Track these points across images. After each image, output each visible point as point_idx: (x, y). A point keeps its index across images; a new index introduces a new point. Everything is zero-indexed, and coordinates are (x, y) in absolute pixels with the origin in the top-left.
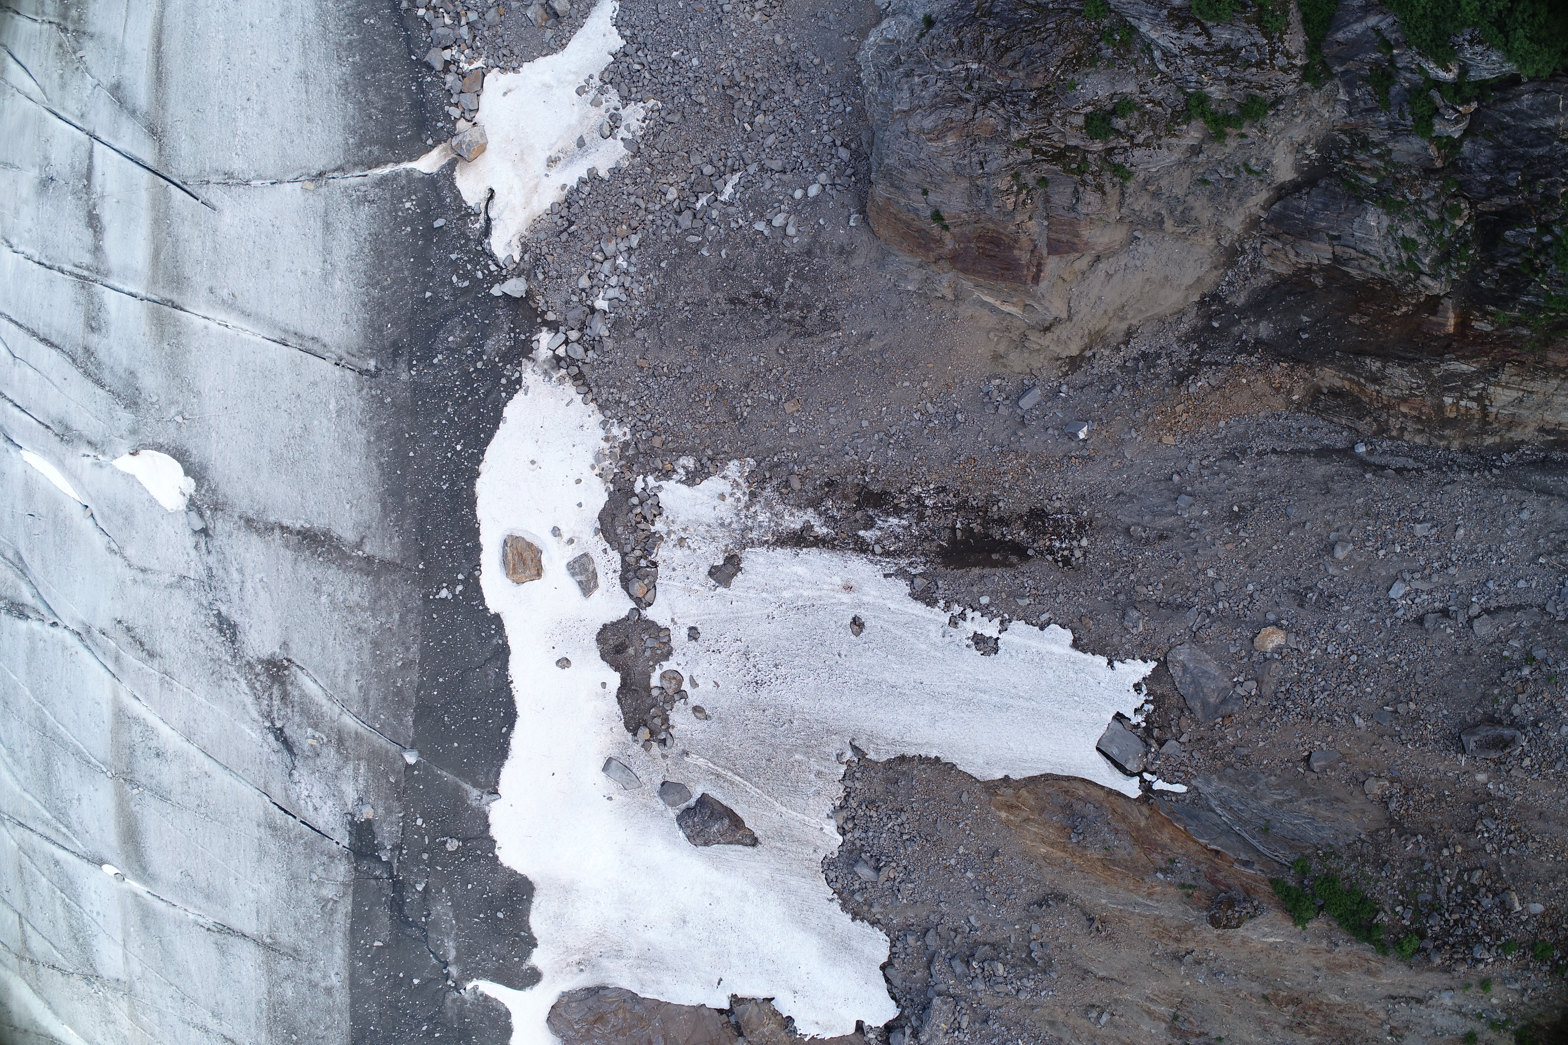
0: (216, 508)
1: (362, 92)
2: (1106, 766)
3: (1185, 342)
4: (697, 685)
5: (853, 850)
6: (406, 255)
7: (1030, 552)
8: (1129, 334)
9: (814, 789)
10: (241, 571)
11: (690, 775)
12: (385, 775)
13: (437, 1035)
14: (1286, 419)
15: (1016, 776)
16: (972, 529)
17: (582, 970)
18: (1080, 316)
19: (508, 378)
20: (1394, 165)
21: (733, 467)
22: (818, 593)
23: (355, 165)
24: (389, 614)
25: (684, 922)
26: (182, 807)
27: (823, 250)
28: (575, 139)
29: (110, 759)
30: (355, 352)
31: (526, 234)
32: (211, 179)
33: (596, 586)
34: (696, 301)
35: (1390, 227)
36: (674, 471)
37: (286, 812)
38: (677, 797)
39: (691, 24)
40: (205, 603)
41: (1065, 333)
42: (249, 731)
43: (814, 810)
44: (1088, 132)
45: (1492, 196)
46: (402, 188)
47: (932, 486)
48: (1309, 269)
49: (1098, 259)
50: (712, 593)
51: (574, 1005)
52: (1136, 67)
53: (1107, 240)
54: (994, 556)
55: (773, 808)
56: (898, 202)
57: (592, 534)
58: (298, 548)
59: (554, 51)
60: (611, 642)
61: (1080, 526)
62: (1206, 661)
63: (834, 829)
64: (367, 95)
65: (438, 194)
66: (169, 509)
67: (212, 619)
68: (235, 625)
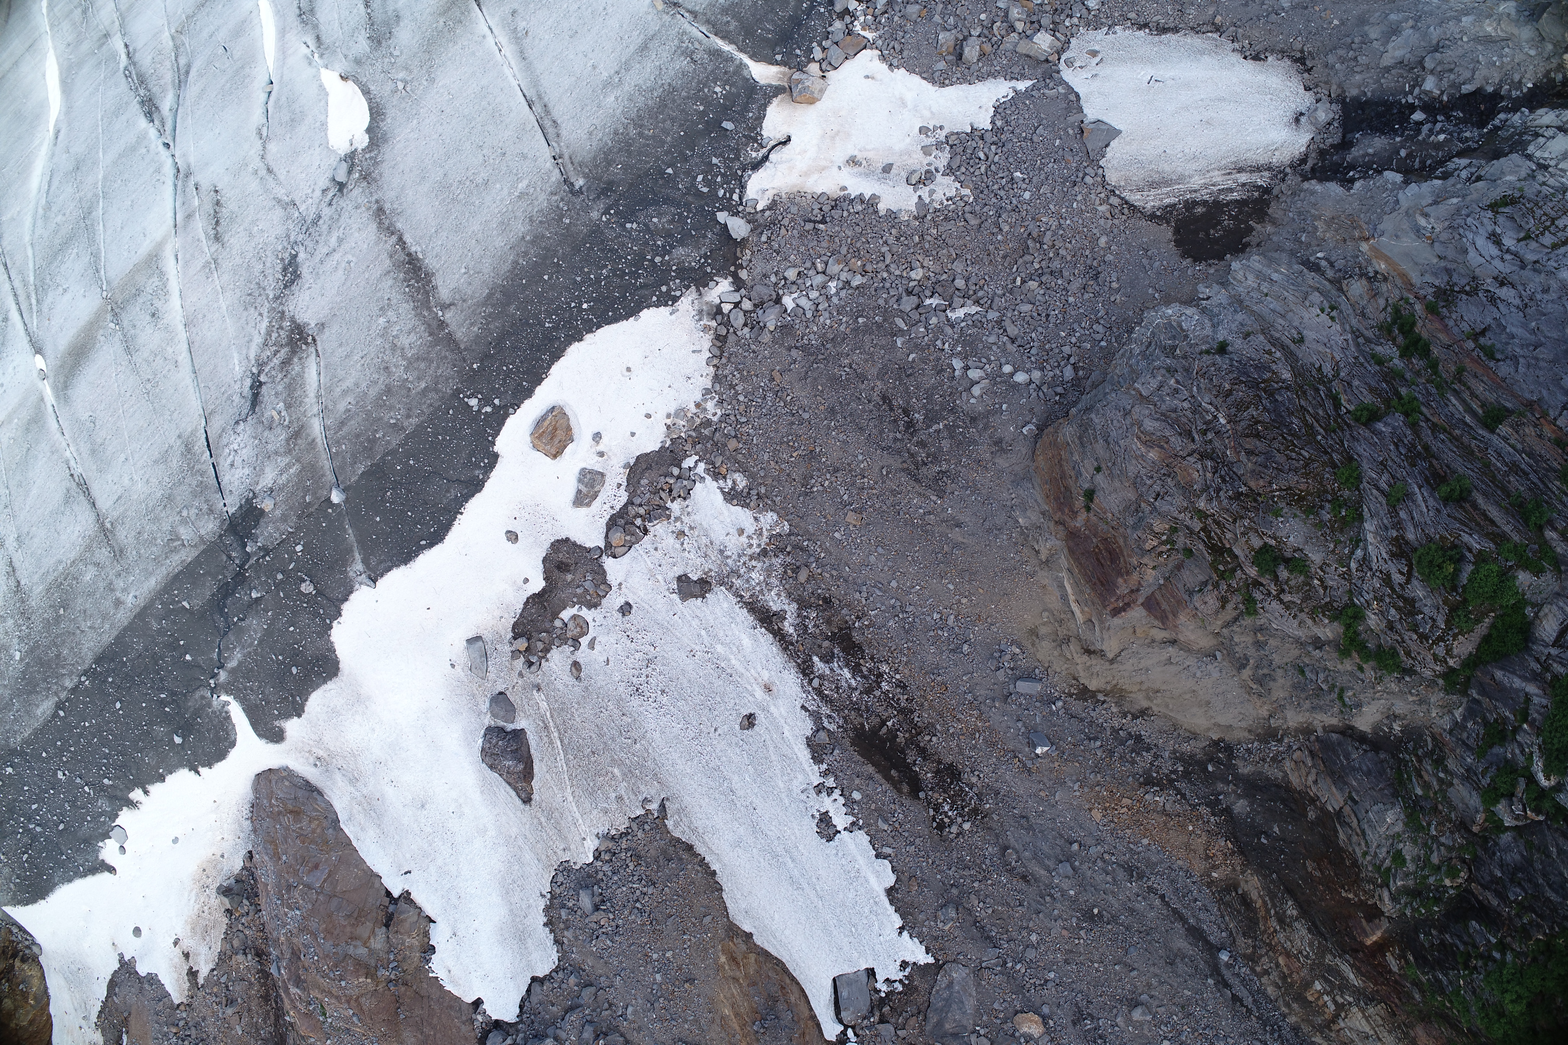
0: (366, 177)
2: (828, 997)
3: (1176, 758)
4: (593, 648)
5: (592, 876)
6: (681, 125)
7: (922, 795)
8: (1143, 713)
9: (605, 805)
10: (340, 241)
11: (527, 707)
12: (306, 490)
13: (168, 710)
14: (1194, 883)
15: (758, 940)
16: (897, 736)
17: (316, 765)
18: (1121, 668)
19: (669, 290)
20: (1445, 797)
21: (769, 518)
22: (743, 671)
23: (708, 22)
24: (419, 379)
25: (423, 806)
26: (135, 370)
27: (986, 428)
28: (886, 162)
29: (115, 284)
30: (576, 161)
31: (784, 196)
33: (588, 505)
34: (859, 371)
35: (1399, 835)
36: (725, 478)
37: (208, 446)
38: (502, 713)
39: (1050, 165)
40: (292, 238)
41: (1098, 668)
42: (237, 362)
43: (592, 820)
44: (1254, 557)
45: (1489, 889)
46: (726, 73)
47: (898, 676)
48: (1313, 800)
49: (1174, 642)
50: (667, 594)
51: (287, 783)
52: (1335, 547)
53: (1192, 638)
54: (893, 772)
55: (563, 790)
56: (1072, 453)
57: (622, 464)
58: (398, 265)
59: (933, 81)
60: (561, 555)
61: (975, 811)
62: (970, 995)
63: (593, 848)
65: (747, 103)
66: (331, 143)
67: (287, 255)
68: (299, 276)
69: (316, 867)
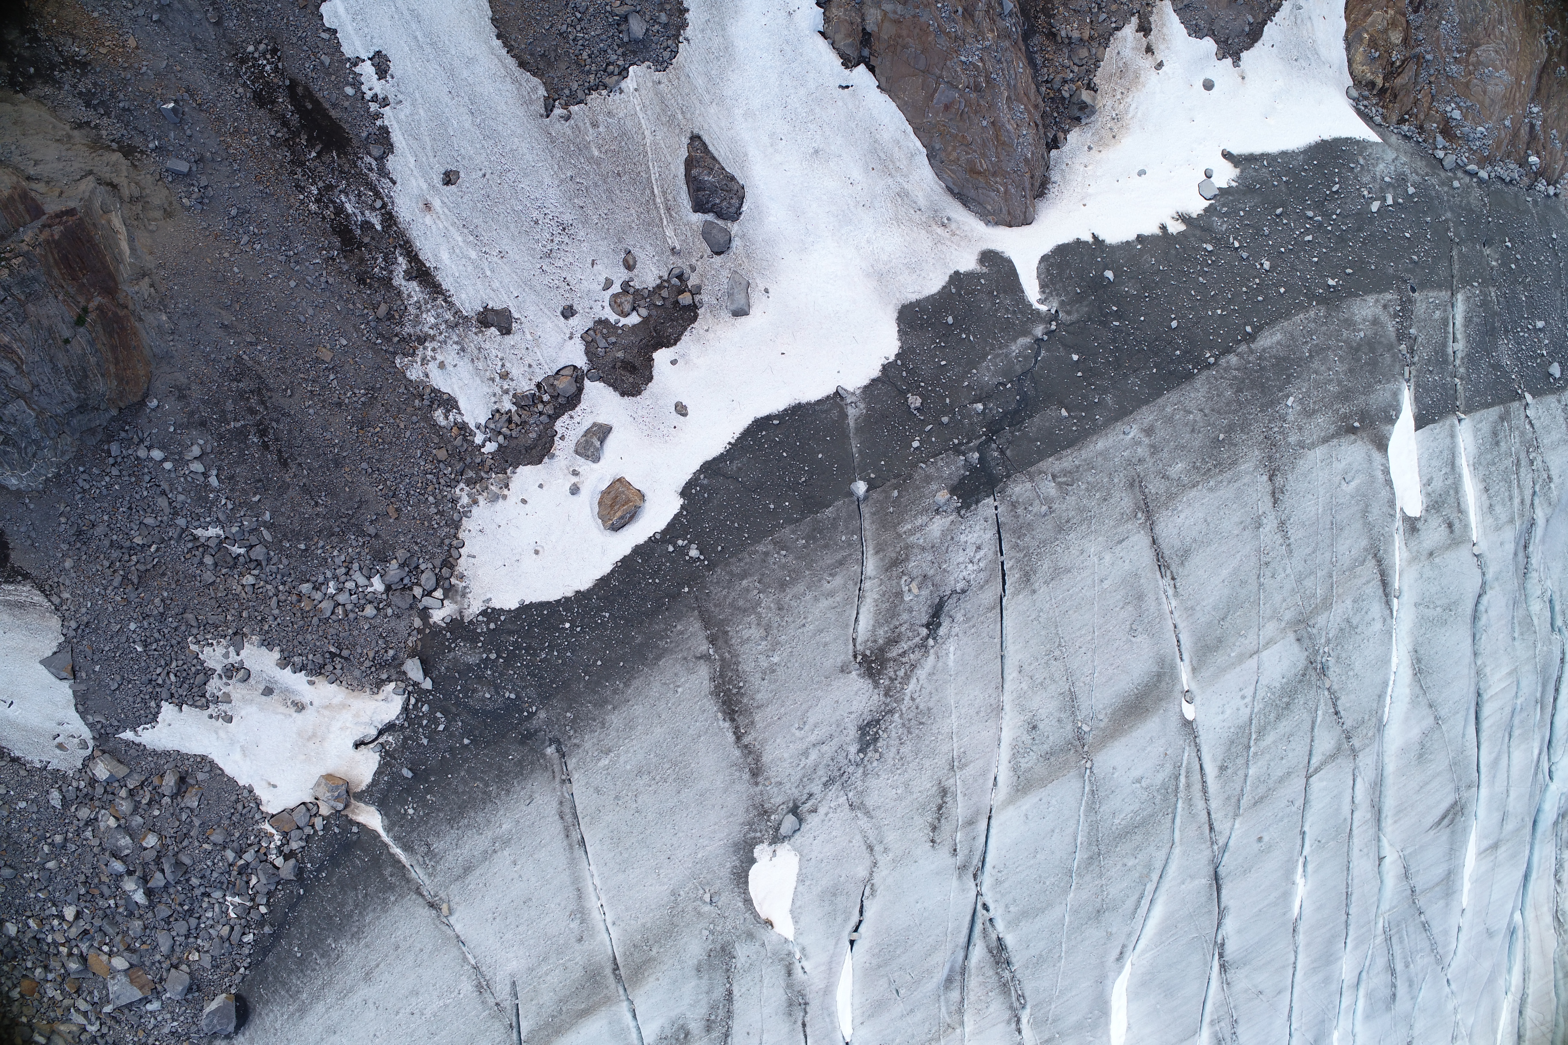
0: (764, 813)
1: (352, 917)
3: (58, 83)
4: (607, 279)
5: (631, 51)
6: (449, 784)
7: (288, 83)
8: (80, 126)
9: (610, 120)
10: (805, 753)
11: (689, 234)
12: (896, 502)
13: (1115, 308)
16: (307, 141)
17: (949, 219)
18: (83, 166)
19: (487, 624)
21: (414, 374)
22: (451, 228)
23: (408, 881)
24: (747, 590)
25: (816, 152)
26: (1069, 674)
27: (192, 414)
28: (268, 699)
29: (1073, 772)
30: (549, 773)
31: (368, 690)
32: (493, 1004)
33: (595, 424)
34: (308, 497)
36: (456, 424)
37: (1004, 575)
38: (714, 231)
39: (107, 649)
40: (861, 770)
41: (105, 169)
42: (951, 656)
43: (626, 108)
47: (301, 197)
49: (29, 178)
50: (523, 319)
51: (989, 207)
53: (6, 177)
54: (310, 107)
55: (655, 143)
56: (98, 365)
57: (556, 459)
58: (747, 712)
59: (212, 763)
60: (631, 380)
61: (243, 61)
63: (628, 80)
64: (352, 911)
65: (388, 791)
66: (797, 859)
67: (870, 754)
68: (860, 728)
69: (947, 107)
